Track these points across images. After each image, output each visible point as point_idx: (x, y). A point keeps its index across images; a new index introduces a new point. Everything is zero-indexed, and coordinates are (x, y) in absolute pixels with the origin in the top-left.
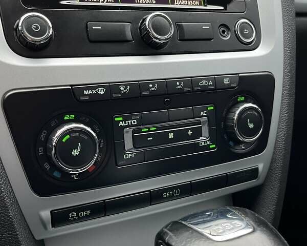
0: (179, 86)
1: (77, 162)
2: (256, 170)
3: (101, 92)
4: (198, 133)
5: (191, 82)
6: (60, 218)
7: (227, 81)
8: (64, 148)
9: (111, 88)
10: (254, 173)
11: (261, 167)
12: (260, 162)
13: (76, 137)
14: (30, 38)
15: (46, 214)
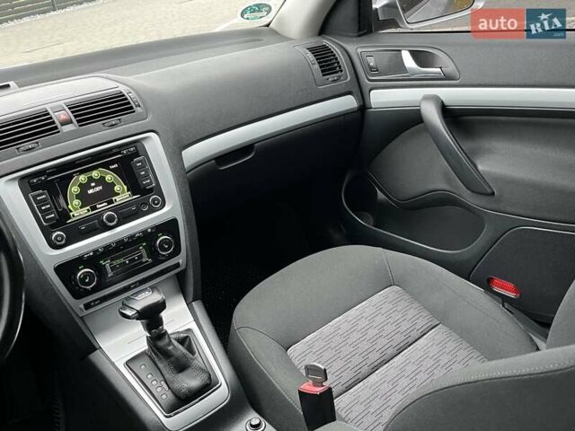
0: (126, 240)
1: (89, 284)
2: (179, 263)
3: (91, 254)
4: (141, 257)
5: (132, 237)
6: (87, 306)
7: (149, 230)
8: (82, 280)
9: (95, 251)
10: (177, 265)
11: (180, 261)
12: (181, 259)
13: (86, 275)
14: (58, 243)
15: (82, 306)
